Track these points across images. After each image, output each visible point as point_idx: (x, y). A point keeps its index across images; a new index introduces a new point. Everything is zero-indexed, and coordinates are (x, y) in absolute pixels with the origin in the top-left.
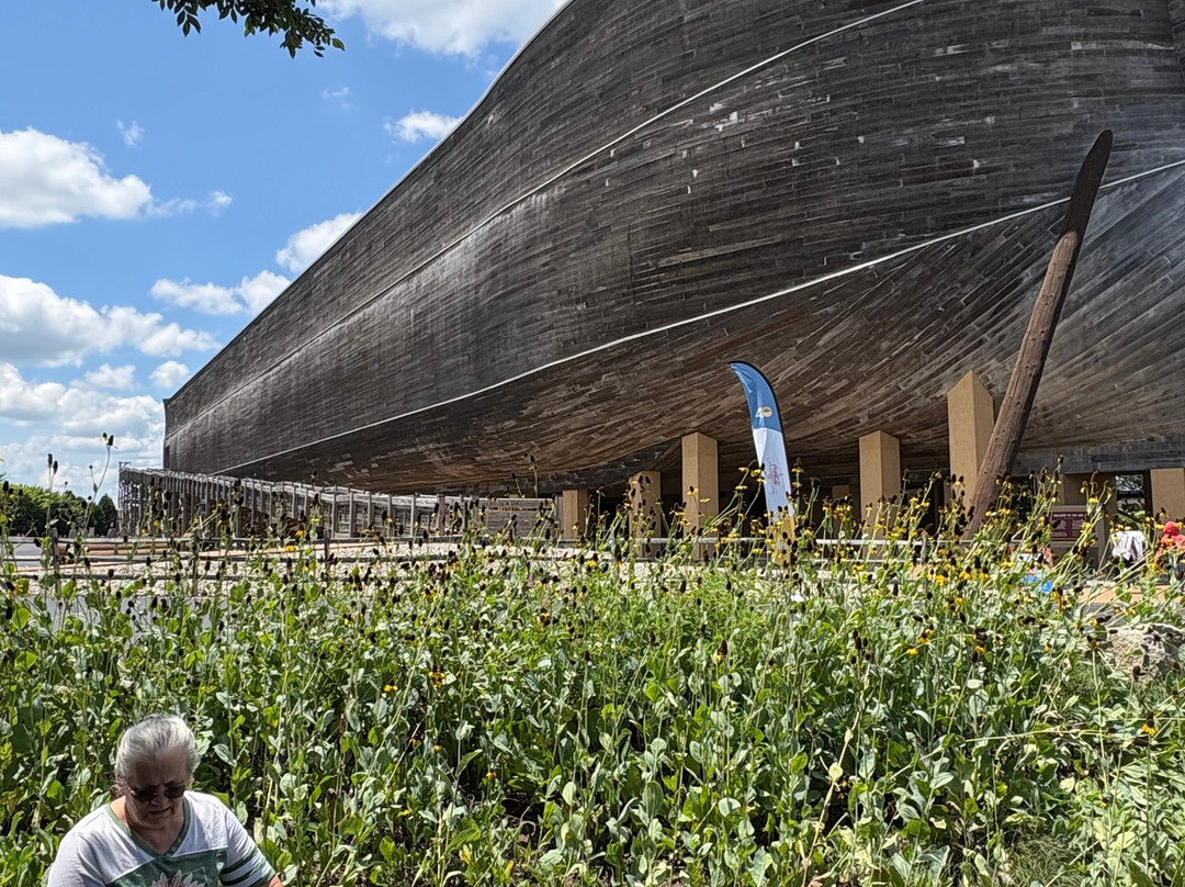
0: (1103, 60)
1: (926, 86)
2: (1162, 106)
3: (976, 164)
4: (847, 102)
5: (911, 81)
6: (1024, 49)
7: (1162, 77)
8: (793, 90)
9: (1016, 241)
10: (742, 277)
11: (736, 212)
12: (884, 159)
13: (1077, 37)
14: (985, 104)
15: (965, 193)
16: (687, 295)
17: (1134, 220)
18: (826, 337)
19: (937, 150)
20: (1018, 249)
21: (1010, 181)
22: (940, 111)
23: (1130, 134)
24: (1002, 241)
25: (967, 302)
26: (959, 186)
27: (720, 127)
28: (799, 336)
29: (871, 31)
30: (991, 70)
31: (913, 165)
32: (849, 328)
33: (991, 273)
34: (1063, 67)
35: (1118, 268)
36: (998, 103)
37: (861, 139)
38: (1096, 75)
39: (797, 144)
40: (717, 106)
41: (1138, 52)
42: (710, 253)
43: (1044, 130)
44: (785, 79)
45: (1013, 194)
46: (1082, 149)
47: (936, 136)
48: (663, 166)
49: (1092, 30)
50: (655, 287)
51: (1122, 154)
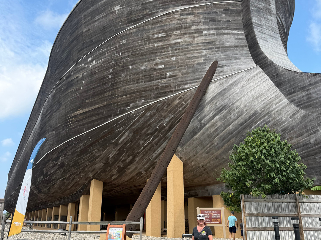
0: (215, 37)
1: (151, 48)
2: (237, 52)
3: (168, 74)
4: (127, 54)
5: (147, 46)
6: (185, 34)
7: (238, 42)
8: (111, 52)
9: (182, 101)
10: (95, 118)
11: (94, 95)
12: (137, 73)
13: (205, 29)
14: (172, 53)
15: (165, 85)
16: (80, 126)
17: (223, 92)
18: (122, 139)
19: (155, 70)
20: (183, 104)
21: (180, 80)
22: (156, 56)
23: (224, 62)
24: (177, 101)
25: (167, 125)
26: (163, 82)
27: (90, 66)
28: (112, 139)
29: (134, 30)
30: (174, 42)
31: (147, 76)
32: (128, 136)
33: (174, 113)
34: (200, 39)
35: (218, 110)
36: (177, 53)
37: (130, 67)
38: (212, 42)
39: (111, 70)
40: (90, 59)
41: (229, 34)
42: (86, 110)
43: (192, 61)
44: (108, 48)
45: (181, 84)
46: (206, 68)
47: (155, 65)
48: (76, 80)
49: (211, 27)
50: (71, 123)
51: (221, 69)
